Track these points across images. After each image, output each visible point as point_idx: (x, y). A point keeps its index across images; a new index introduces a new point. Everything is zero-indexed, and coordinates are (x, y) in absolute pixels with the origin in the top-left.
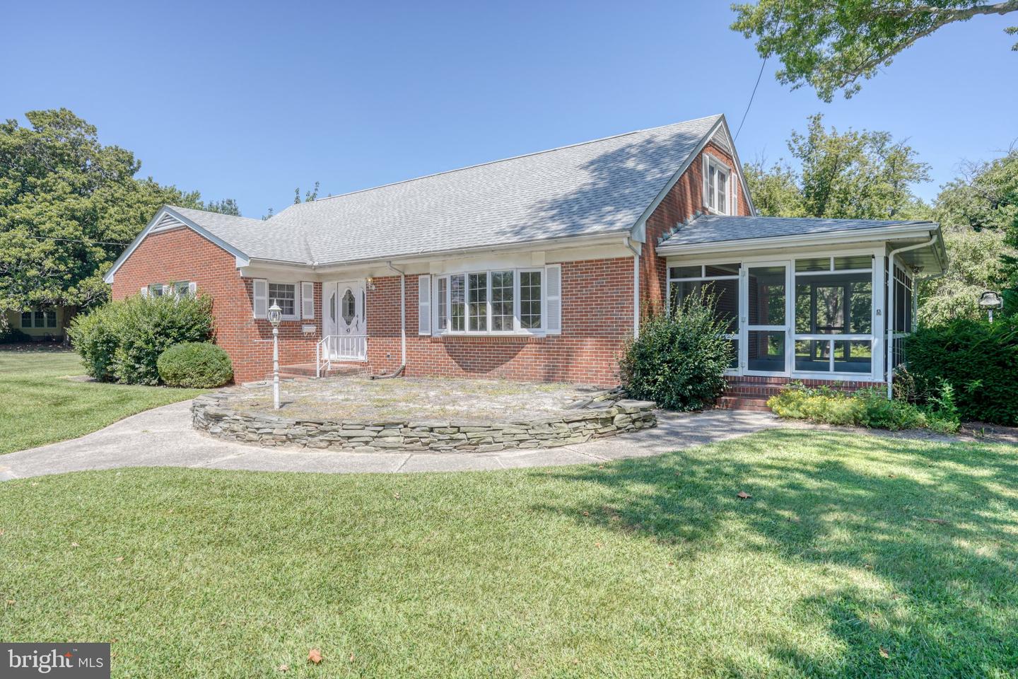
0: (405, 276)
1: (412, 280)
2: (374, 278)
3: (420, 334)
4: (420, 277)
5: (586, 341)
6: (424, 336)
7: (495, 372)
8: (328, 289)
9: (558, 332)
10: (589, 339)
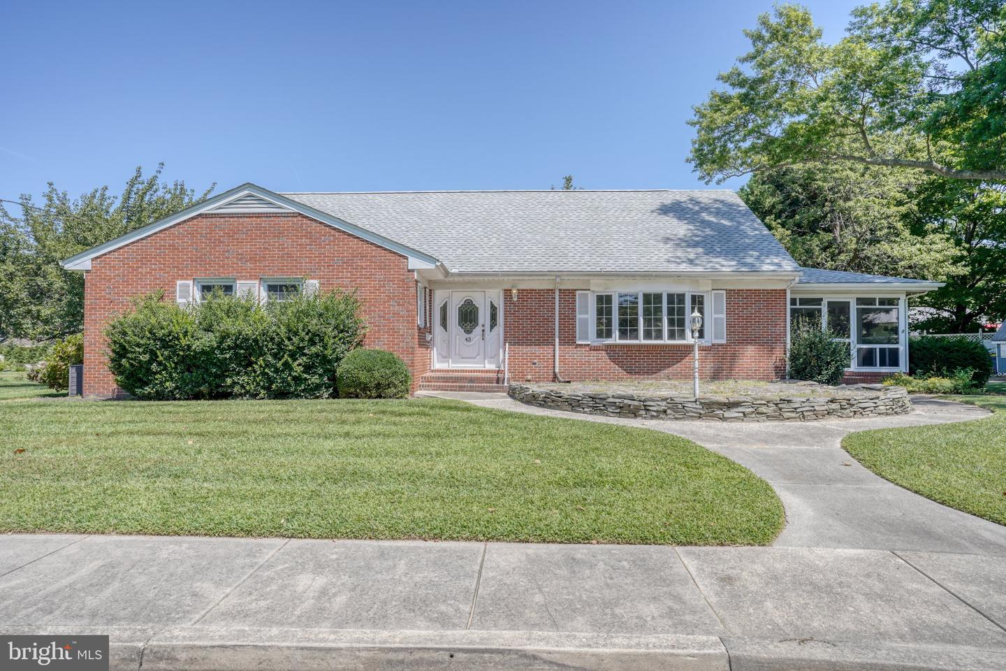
0: (560, 290)
1: (568, 295)
2: (518, 290)
3: (579, 342)
4: (578, 292)
5: (747, 348)
6: (581, 345)
7: (662, 373)
8: (440, 296)
9: (724, 342)
10: (749, 347)
